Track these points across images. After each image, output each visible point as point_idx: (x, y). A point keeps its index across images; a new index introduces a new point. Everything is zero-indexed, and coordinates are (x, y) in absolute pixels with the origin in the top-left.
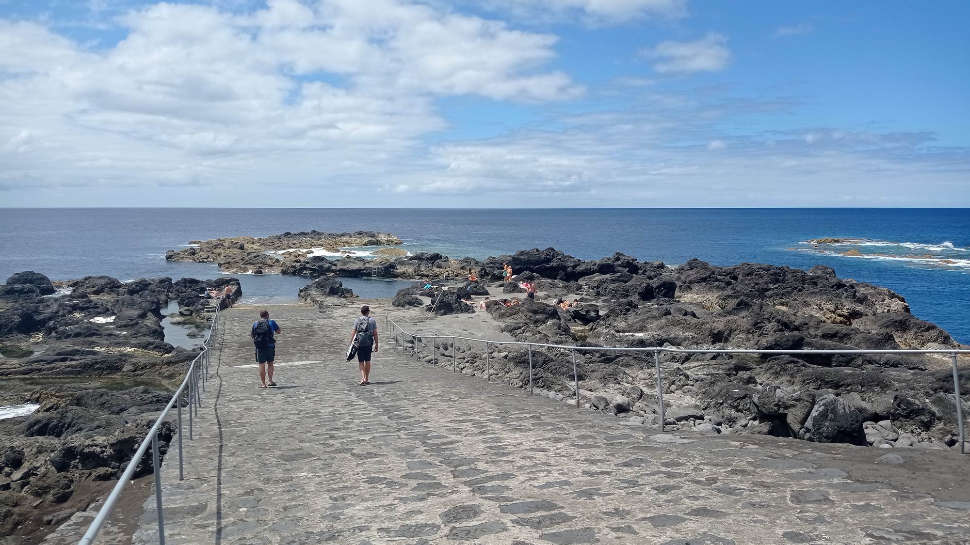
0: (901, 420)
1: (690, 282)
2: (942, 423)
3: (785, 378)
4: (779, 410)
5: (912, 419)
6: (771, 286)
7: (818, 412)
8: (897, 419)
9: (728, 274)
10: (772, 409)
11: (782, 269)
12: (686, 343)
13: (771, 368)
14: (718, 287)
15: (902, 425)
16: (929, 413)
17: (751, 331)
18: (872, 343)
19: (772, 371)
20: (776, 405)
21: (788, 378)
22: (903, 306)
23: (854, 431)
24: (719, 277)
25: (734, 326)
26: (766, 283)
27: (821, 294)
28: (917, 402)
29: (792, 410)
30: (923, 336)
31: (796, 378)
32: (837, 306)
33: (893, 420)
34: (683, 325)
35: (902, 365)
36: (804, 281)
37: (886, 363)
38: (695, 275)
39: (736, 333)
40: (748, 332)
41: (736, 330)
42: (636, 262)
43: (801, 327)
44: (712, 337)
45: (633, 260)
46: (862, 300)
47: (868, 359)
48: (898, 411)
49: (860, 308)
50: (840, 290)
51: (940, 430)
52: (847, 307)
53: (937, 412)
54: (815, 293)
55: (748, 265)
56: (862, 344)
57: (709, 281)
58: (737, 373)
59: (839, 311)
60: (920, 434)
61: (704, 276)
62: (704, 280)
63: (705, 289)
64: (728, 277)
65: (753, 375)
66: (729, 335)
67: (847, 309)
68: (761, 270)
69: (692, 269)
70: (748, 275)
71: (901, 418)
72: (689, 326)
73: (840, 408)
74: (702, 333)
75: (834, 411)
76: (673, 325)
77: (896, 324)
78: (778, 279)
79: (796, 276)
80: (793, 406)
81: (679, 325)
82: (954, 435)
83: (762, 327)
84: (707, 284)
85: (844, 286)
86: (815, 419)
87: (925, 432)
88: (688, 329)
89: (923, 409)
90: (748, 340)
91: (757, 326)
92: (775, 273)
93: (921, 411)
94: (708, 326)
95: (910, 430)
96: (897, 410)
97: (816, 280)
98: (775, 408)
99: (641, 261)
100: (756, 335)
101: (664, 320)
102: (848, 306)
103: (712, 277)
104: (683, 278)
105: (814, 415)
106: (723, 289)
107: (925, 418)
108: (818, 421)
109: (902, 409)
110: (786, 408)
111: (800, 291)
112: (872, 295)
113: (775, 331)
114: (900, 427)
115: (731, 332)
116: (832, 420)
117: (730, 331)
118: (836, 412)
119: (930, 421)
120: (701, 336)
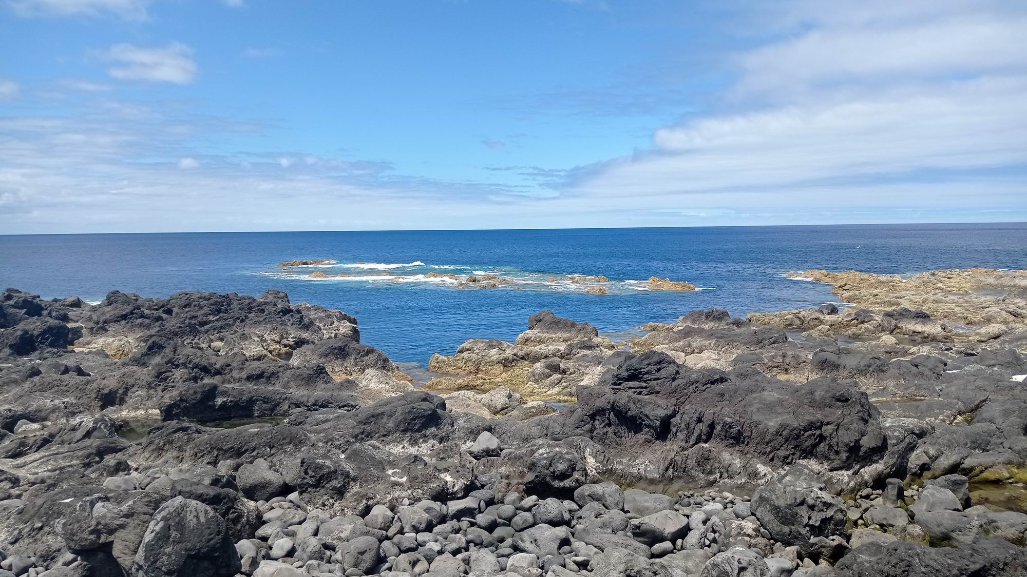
0: (309, 492)
1: (105, 322)
2: (358, 484)
3: (170, 455)
4: (99, 538)
5: (323, 487)
6: (211, 318)
7: (153, 534)
8: (305, 491)
9: (161, 308)
10: (86, 539)
11: (226, 297)
12: (55, 415)
13: (151, 443)
14: (141, 325)
15: (311, 498)
16: (342, 474)
17: (153, 385)
18: (302, 380)
19: (153, 447)
20: (92, 533)
21: (175, 454)
22: (351, 328)
23: (213, 549)
24: (146, 312)
25: (131, 381)
26: (206, 315)
27: (266, 322)
28: (328, 463)
29: (121, 534)
30: (362, 362)
31: (186, 451)
32: (282, 336)
33: (301, 493)
34: (56, 389)
35: (331, 403)
36: (250, 309)
37: (314, 405)
38: (112, 313)
39: (134, 389)
40: (149, 386)
41: (133, 386)
42: (38, 299)
43: (222, 369)
44: (101, 400)
45: (34, 298)
46: (307, 327)
47: (295, 401)
48: (306, 481)
49: (305, 335)
50: (286, 317)
51: (354, 495)
52: (293, 336)
53: (351, 472)
54: (259, 322)
55: (187, 294)
56: (292, 383)
57: (131, 318)
58: (102, 459)
59: (284, 341)
60: (333, 505)
61: (124, 313)
62: (124, 317)
63: (125, 330)
64: (161, 311)
65: (124, 458)
66: (125, 393)
67: (293, 338)
68: (201, 300)
69: (110, 305)
70: (185, 306)
71: (309, 489)
72: (66, 388)
73: (191, 517)
74: (85, 397)
75: (181, 526)
76: (42, 390)
77: (336, 351)
78: (220, 309)
79: (242, 303)
80: (122, 527)
81: (50, 389)
82: (369, 499)
83: (168, 377)
84: (128, 322)
85: (292, 311)
86: (150, 548)
87: (338, 502)
88: (64, 393)
89: (335, 471)
90: (149, 397)
91: (161, 377)
92: (217, 302)
93: (331, 475)
94: (95, 385)
95: (321, 503)
96: (304, 478)
97: (263, 307)
98: (92, 537)
99: (47, 298)
100: (160, 389)
101: (27, 385)
102: (294, 334)
103: (135, 313)
104: (95, 317)
105: (146, 541)
106: (148, 327)
107: (336, 483)
108: (152, 550)
109: (311, 477)
110: (111, 532)
111: (242, 321)
112: (321, 319)
113: (184, 381)
114: (308, 501)
115: (127, 390)
116: (177, 542)
117: (126, 388)
118: (182, 526)
119: (343, 486)
120: (85, 400)
